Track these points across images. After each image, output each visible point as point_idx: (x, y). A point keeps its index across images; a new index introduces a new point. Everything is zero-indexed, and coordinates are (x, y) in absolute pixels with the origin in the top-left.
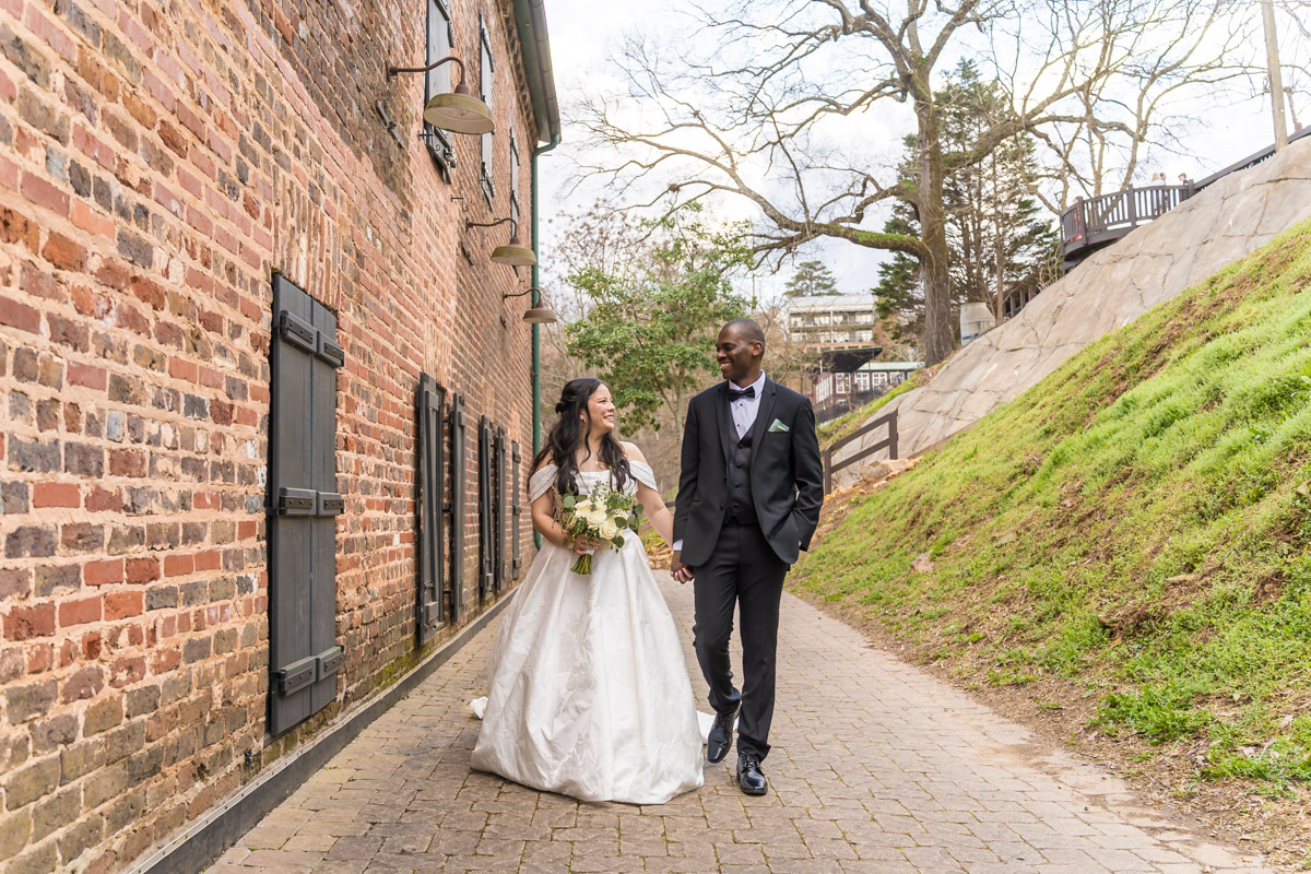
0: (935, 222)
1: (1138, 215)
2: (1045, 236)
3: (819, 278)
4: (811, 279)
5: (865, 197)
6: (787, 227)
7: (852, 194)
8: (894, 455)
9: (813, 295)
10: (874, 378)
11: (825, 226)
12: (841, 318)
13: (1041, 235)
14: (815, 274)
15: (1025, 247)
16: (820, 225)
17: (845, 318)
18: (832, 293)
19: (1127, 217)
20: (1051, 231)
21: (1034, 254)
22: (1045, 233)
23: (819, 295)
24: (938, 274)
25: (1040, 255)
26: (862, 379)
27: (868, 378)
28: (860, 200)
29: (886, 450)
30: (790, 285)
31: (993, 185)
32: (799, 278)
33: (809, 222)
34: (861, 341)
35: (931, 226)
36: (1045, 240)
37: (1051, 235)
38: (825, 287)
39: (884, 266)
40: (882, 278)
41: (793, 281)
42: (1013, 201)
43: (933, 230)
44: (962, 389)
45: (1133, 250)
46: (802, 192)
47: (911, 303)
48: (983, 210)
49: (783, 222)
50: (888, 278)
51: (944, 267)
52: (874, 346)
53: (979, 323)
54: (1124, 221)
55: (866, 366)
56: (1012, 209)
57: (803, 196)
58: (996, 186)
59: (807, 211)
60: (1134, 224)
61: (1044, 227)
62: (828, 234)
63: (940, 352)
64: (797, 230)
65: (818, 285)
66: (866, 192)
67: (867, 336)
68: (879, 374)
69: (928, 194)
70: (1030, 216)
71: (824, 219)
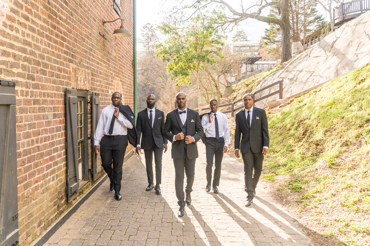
0: (286, 14)
1: (363, 9)
2: (319, 20)
3: (243, 36)
4: (240, 36)
5: (262, 6)
6: (236, 14)
7: (257, 5)
8: (281, 97)
9: (240, 41)
10: (258, 66)
11: (249, 15)
12: (249, 48)
13: (318, 20)
14: (241, 35)
15: (312, 24)
16: (247, 14)
17: (250, 48)
18: (246, 40)
19: (359, 9)
20: (321, 19)
21: (315, 26)
22: (319, 19)
23: (242, 41)
24: (286, 31)
25: (317, 27)
26: (255, 66)
27: (257, 66)
28: (260, 7)
29: (278, 95)
30: (234, 38)
31: (304, 2)
32: (237, 36)
33: (244, 13)
34: (255, 55)
35: (284, 15)
36: (319, 21)
37: (322, 20)
38: (244, 38)
39: (266, 30)
40: (265, 34)
41: (234, 37)
42: (309, 8)
43: (285, 16)
44: (297, 70)
45: (364, 21)
46: (242, 2)
47: (274, 42)
48: (299, 11)
49: (235, 13)
50: (267, 34)
51: (288, 29)
52: (258, 56)
53: (298, 48)
54: (358, 11)
55: (256, 63)
56: (309, 11)
57: (242, 4)
58: (304, 3)
59: (243, 10)
60: (362, 12)
61: (319, 17)
62: (250, 17)
63: (286, 58)
64: (240, 16)
65: (242, 38)
66: (262, 4)
67: (257, 53)
68: (260, 65)
69: (284, 4)
70: (315, 13)
71: (248, 12)
